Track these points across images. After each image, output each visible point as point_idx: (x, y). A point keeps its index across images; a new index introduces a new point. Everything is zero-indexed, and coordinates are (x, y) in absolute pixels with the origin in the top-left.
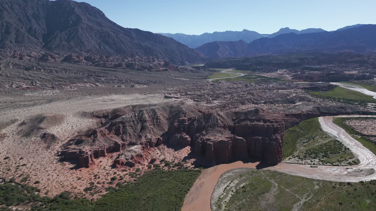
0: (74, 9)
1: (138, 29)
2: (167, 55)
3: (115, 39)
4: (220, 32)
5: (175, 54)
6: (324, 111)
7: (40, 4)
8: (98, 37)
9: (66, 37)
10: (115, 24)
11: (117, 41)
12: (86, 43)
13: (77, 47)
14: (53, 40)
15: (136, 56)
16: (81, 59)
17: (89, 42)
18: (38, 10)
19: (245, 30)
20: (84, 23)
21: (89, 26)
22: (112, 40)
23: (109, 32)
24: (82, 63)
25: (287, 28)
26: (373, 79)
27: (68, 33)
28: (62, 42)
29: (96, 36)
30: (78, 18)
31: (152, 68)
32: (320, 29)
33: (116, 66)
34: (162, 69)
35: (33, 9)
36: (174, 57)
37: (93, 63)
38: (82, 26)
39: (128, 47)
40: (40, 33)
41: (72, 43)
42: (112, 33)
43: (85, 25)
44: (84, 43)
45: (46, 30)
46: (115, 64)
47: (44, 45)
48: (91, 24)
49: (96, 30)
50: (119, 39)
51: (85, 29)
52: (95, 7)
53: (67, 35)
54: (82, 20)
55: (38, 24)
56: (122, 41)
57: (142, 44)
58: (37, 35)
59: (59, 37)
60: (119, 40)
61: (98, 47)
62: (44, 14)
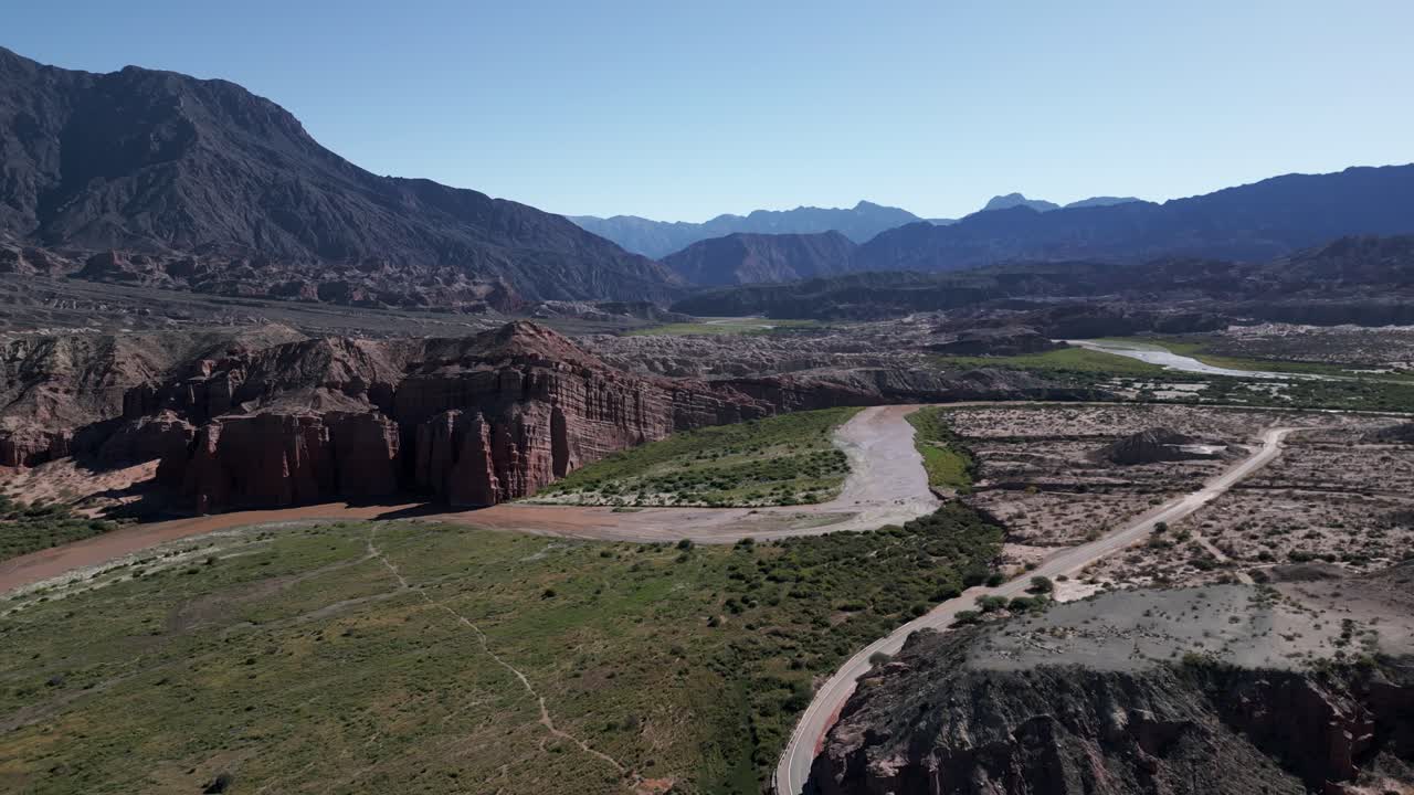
0: (175, 101)
1: (428, 180)
2: (530, 274)
3: (323, 208)
4: (777, 213)
5: (563, 271)
6: (900, 386)
7: (51, 81)
8: (254, 199)
9: (126, 199)
10: (338, 161)
11: (331, 216)
12: (201, 220)
13: (162, 236)
14: (72, 210)
15: (387, 267)
16: (149, 267)
17: (213, 219)
18: (38, 107)
19: (863, 204)
20: (202, 148)
21: (224, 162)
22: (311, 214)
23: (303, 183)
24: (147, 283)
25: (1017, 196)
26: (1226, 328)
27: (134, 187)
28: (107, 217)
29: (247, 199)
30: (186, 132)
31: (421, 300)
32: (1133, 198)
33: (277, 293)
34: (465, 303)
35: (18, 99)
36: (559, 280)
37: (191, 282)
38: (192, 161)
39: (369, 239)
40: (28, 188)
41: (144, 221)
42: (313, 189)
43: (206, 155)
44: (190, 220)
45: (59, 177)
46: (277, 286)
47: (35, 228)
48: (233, 155)
49: (249, 176)
50: (338, 208)
51: (205, 168)
52: (263, 99)
53: (129, 191)
54: (196, 139)
55: (33, 155)
56: (349, 220)
57: (432, 230)
58: (16, 191)
59: (99, 199)
60: (338, 215)
61: (248, 235)
62: (61, 119)
